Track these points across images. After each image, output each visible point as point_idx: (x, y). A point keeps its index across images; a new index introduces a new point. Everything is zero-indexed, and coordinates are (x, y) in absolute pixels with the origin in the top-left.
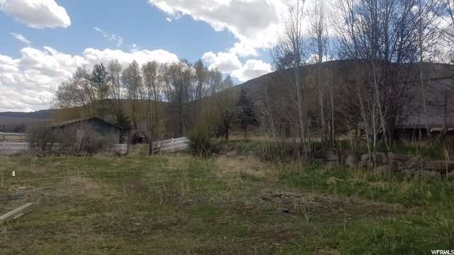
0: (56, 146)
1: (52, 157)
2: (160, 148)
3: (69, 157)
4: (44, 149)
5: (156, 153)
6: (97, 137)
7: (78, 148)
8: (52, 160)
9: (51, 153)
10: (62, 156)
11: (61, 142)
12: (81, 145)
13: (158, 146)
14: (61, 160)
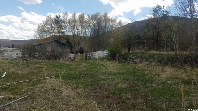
0: (37, 55)
1: (34, 61)
2: (91, 56)
3: (44, 61)
4: (30, 56)
5: (89, 59)
6: (59, 50)
7: (49, 56)
8: (34, 63)
9: (34, 58)
10: (40, 60)
11: (39, 52)
12: (51, 54)
13: (90, 55)
14: (40, 63)
